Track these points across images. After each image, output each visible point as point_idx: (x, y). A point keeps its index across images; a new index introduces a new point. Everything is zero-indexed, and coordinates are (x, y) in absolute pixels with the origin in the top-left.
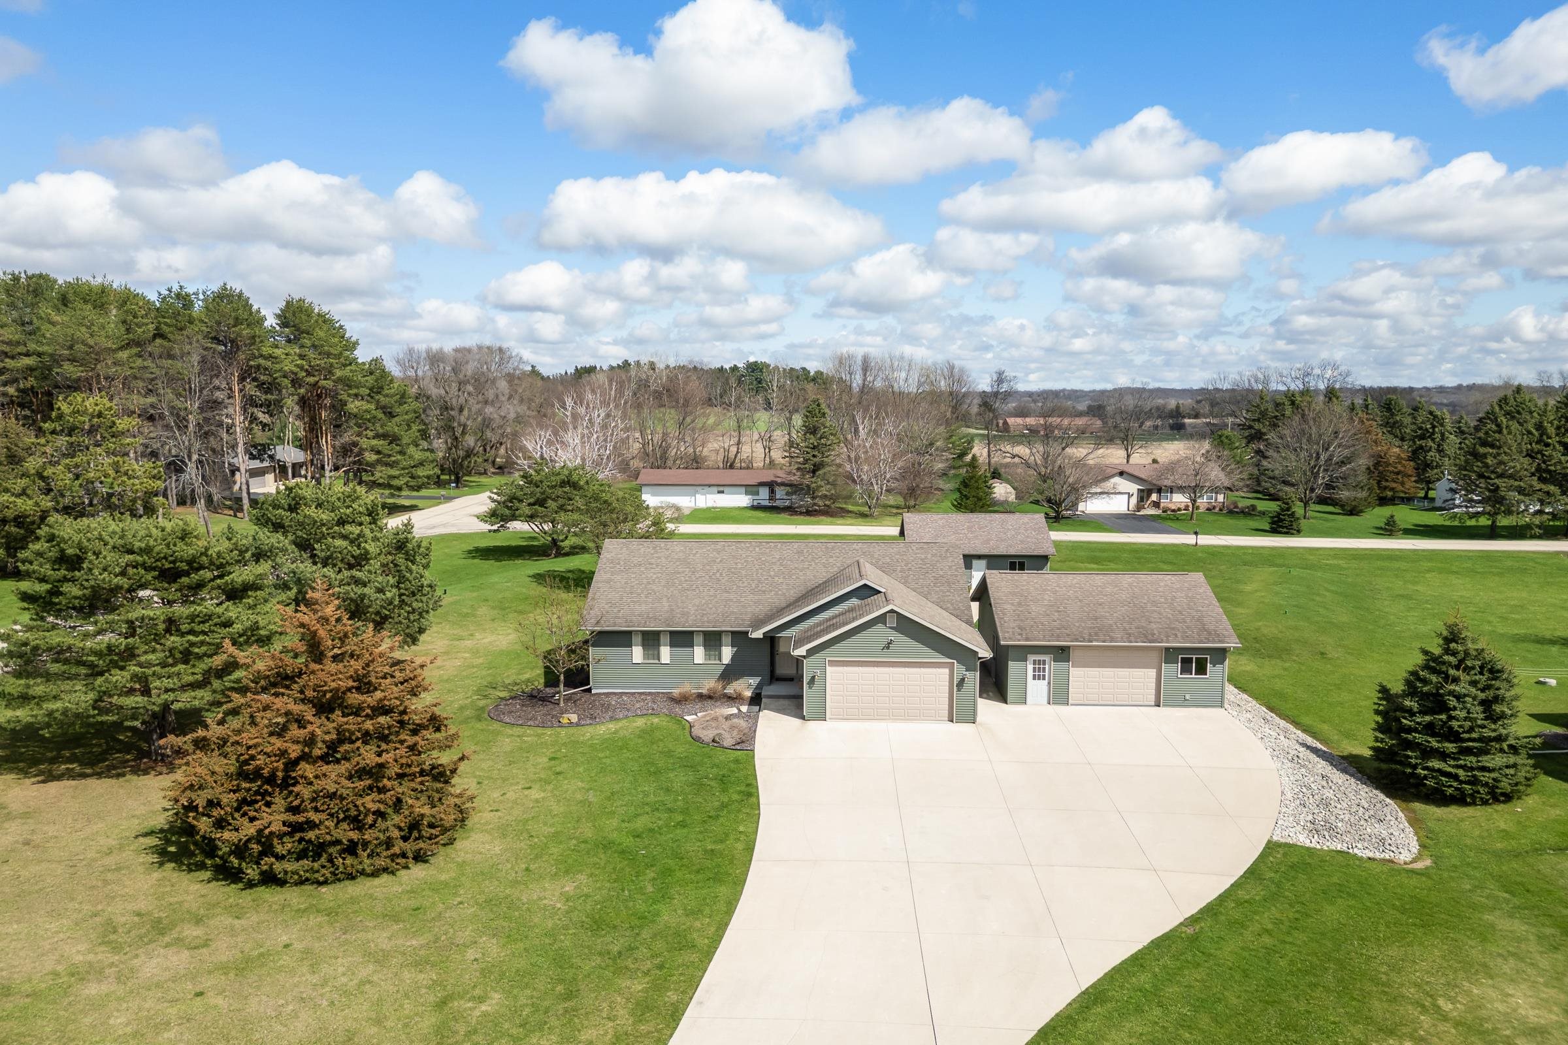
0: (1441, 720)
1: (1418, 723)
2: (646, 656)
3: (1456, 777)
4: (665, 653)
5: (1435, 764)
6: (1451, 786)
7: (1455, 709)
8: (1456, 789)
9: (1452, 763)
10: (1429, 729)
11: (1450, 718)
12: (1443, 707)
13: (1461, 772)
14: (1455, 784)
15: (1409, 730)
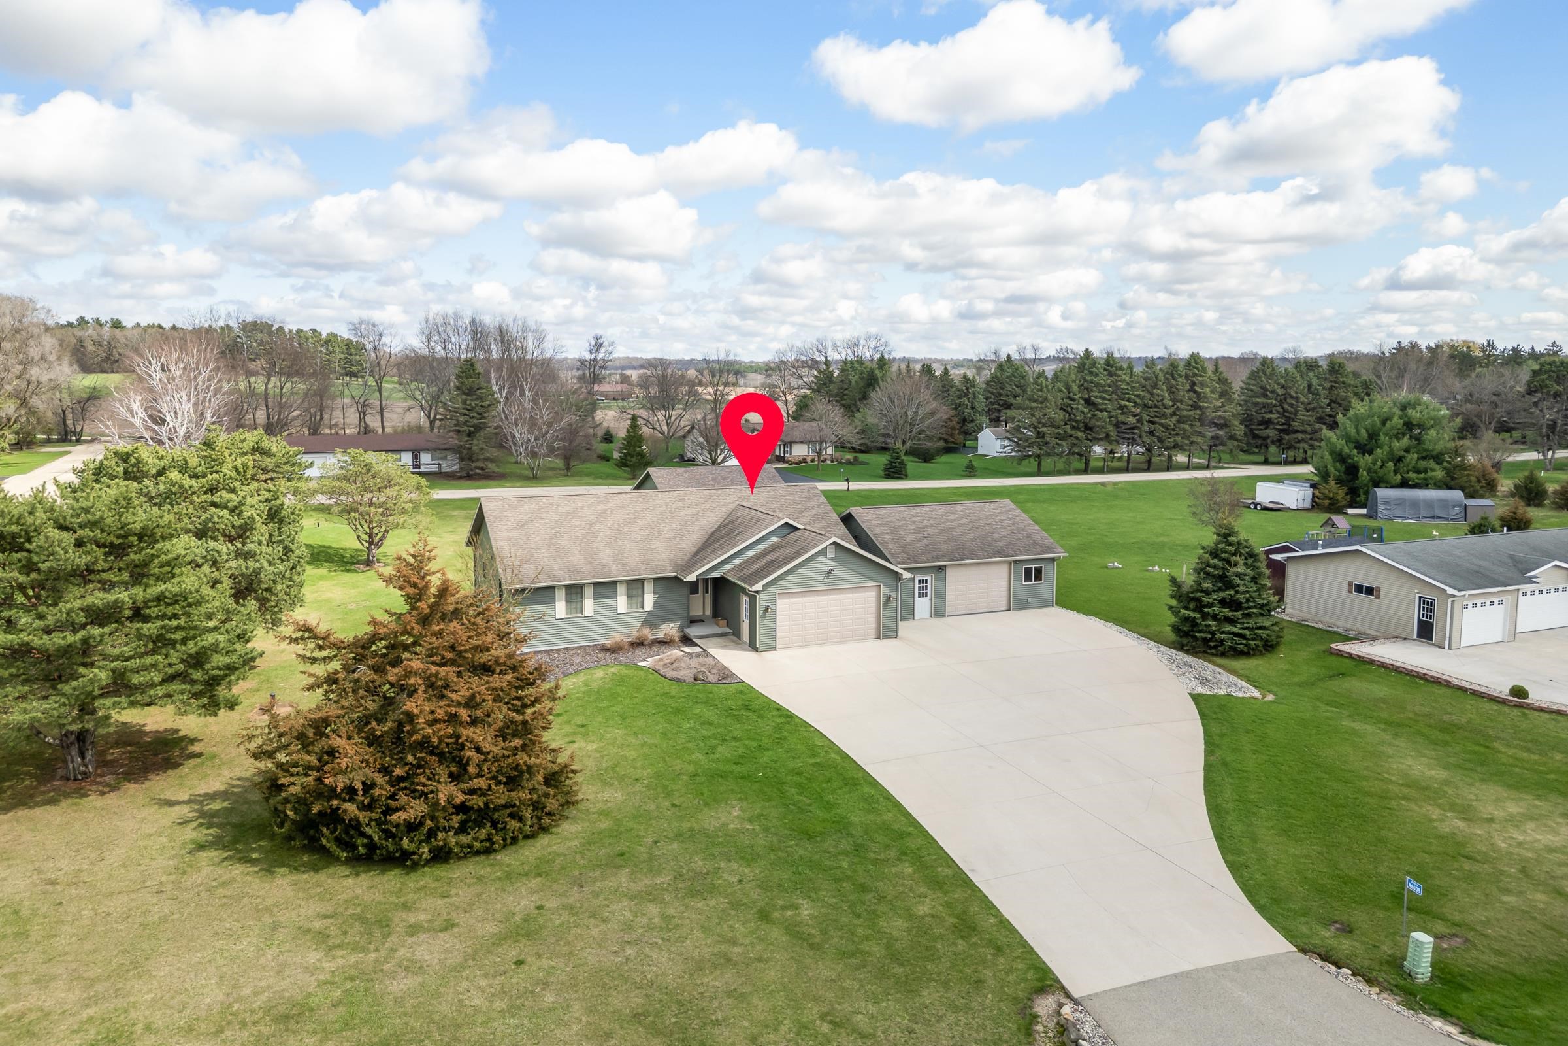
0: (1230, 595)
1: (1215, 599)
2: (568, 611)
3: (1243, 636)
4: (589, 605)
5: (1228, 628)
6: (1241, 644)
7: (1238, 586)
8: (1246, 645)
9: (1239, 626)
10: (1223, 603)
11: (1237, 592)
12: (1229, 585)
13: (1247, 632)
14: (1244, 642)
15: (1211, 605)
